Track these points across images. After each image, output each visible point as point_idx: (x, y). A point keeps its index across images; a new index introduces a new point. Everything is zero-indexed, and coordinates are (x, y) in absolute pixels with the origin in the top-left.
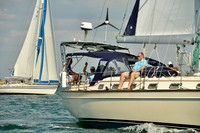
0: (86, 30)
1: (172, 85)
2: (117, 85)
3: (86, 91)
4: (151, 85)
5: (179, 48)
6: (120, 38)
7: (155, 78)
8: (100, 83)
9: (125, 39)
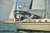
0: (20, 8)
1: (39, 21)
2: (26, 21)
3: (19, 23)
4: (34, 21)
5: (41, 12)
6: (28, 10)
7: (35, 19)
8: (23, 21)
9: (29, 10)
